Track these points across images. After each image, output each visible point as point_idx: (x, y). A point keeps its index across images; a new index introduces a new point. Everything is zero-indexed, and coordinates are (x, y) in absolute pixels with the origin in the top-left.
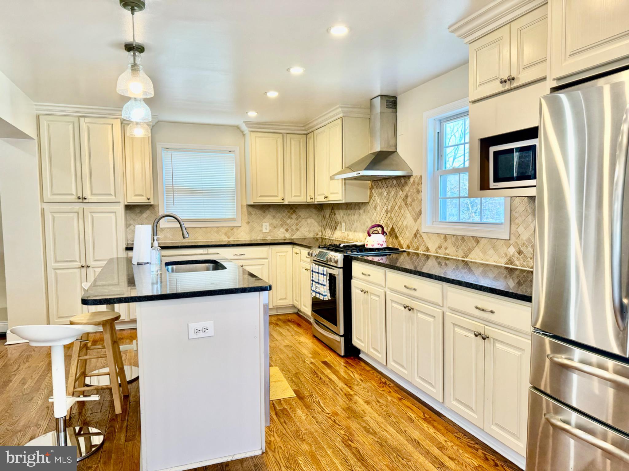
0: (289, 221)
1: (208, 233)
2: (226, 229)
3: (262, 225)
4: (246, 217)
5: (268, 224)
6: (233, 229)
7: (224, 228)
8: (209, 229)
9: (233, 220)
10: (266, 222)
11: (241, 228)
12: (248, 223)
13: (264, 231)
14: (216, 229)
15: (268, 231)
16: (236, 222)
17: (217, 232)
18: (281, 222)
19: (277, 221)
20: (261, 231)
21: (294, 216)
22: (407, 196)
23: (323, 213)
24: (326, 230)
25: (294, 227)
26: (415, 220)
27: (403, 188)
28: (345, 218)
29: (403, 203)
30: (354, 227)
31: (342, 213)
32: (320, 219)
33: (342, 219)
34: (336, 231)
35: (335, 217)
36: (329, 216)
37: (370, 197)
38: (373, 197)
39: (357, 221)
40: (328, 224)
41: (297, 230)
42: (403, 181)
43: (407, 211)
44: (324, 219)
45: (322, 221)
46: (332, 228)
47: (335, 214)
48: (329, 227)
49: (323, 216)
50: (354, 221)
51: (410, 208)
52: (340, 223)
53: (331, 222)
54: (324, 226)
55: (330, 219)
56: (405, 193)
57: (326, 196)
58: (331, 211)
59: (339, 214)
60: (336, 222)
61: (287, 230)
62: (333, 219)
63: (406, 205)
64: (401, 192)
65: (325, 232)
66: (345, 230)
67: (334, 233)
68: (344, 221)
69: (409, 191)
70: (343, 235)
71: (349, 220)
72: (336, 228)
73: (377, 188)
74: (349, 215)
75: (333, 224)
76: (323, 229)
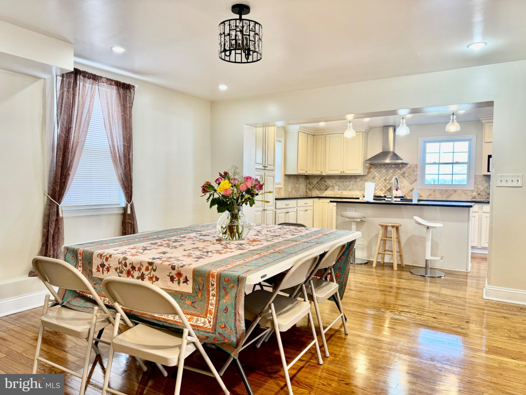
0: (296, 185)
4: (284, 182)
5: (290, 187)
6: (280, 189)
11: (282, 189)
12: (284, 186)
15: (290, 191)
16: (281, 185)
18: (294, 186)
20: (288, 191)
21: (298, 182)
22: (404, 173)
23: (308, 181)
24: (312, 191)
25: (298, 189)
26: (411, 184)
27: (401, 169)
28: (338, 183)
29: (401, 176)
30: (349, 188)
31: (334, 181)
32: (305, 184)
33: (335, 184)
34: (326, 191)
35: (325, 183)
36: (318, 183)
37: (368, 173)
38: (372, 173)
39: (353, 185)
40: (316, 188)
41: (299, 190)
42: (401, 166)
43: (405, 180)
44: (310, 184)
45: (306, 186)
46: (320, 189)
47: (325, 182)
48: (317, 189)
49: (309, 183)
50: (349, 185)
51: (407, 178)
52: (332, 186)
53: (320, 186)
54: (309, 189)
55: (319, 184)
56: (402, 171)
57: (342, 171)
58: (320, 180)
59: (331, 181)
60: (326, 186)
61: (296, 191)
62: (322, 184)
63: (404, 177)
64: (399, 171)
65: (312, 192)
66: (339, 190)
67: (323, 192)
68: (337, 185)
69: (406, 170)
70: (335, 193)
71: (343, 184)
72: (326, 189)
73: (375, 168)
74: (343, 182)
75: (323, 187)
76: (308, 190)
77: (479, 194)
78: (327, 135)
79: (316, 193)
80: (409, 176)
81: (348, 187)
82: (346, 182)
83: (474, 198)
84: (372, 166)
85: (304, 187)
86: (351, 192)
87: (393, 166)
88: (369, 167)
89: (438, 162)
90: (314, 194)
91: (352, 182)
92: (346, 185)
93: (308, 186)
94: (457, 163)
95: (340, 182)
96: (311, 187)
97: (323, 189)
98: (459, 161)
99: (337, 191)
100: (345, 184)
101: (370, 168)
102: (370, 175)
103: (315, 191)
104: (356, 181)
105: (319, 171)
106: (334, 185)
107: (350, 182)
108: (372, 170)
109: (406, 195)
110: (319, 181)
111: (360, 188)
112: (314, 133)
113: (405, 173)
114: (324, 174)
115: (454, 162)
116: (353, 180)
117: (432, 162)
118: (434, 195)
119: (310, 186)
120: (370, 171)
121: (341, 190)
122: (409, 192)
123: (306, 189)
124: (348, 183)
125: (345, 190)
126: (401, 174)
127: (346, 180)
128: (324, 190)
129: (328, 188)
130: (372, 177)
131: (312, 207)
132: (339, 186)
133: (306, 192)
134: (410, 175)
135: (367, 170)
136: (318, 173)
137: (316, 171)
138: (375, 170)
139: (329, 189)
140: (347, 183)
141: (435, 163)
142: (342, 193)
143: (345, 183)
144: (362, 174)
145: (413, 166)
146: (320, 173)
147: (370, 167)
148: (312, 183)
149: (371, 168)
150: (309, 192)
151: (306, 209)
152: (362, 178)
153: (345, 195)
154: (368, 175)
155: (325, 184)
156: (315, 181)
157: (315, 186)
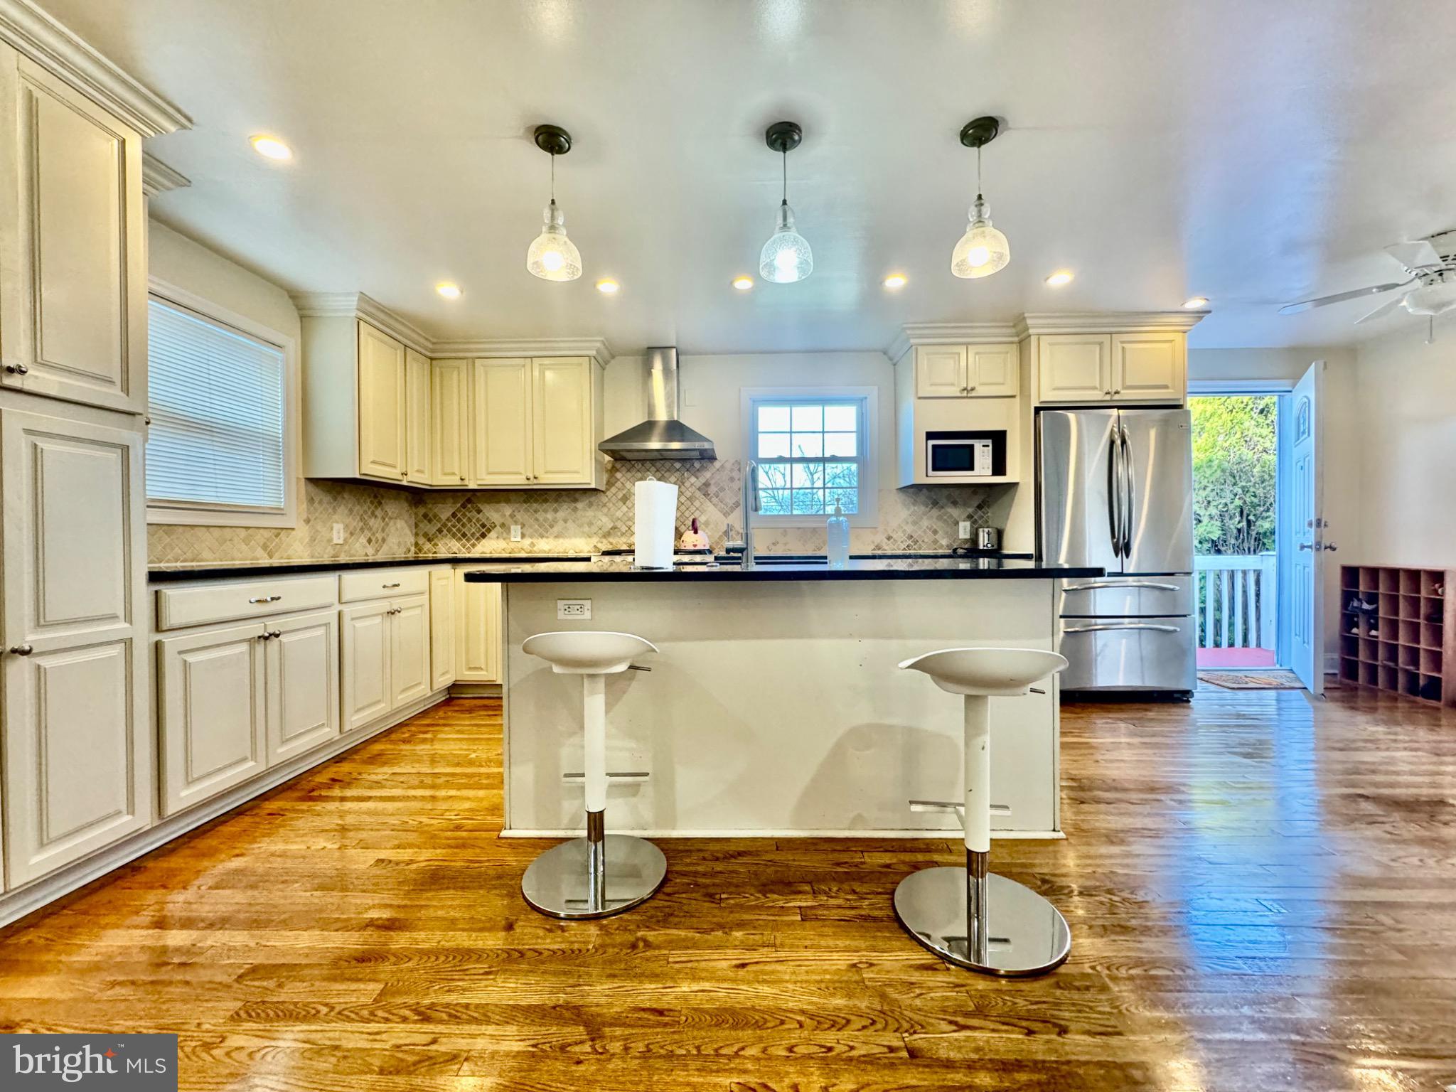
0: (372, 522)
1: (225, 541)
2: (267, 534)
3: (332, 529)
4: (305, 506)
5: (341, 526)
6: (279, 534)
7: (261, 531)
8: (227, 532)
9: (277, 512)
10: (337, 522)
11: (294, 532)
12: (308, 521)
13: (335, 541)
14: (243, 533)
15: (341, 541)
16: (284, 517)
17: (246, 541)
18: (361, 524)
19: (354, 520)
20: (330, 540)
21: (379, 512)
22: (707, 484)
23: (422, 510)
24: (436, 540)
25: (379, 536)
26: (726, 514)
27: (699, 474)
28: (519, 516)
29: (698, 494)
30: (556, 529)
31: (507, 510)
32: (413, 521)
33: (510, 519)
34: (484, 541)
35: (480, 516)
36: (454, 515)
37: (610, 484)
38: (618, 484)
39: (565, 521)
40: (449, 530)
41: (384, 540)
42: (697, 465)
43: (709, 504)
44: (430, 521)
45: (416, 526)
46: (464, 535)
47: (479, 511)
48: (454, 536)
49: (425, 516)
50: (555, 520)
51: (715, 500)
52: (503, 525)
53: (464, 525)
54: (426, 535)
55: (459, 520)
56: (702, 480)
57: (531, 476)
58: (464, 506)
59: (497, 511)
60: (483, 526)
61: (369, 541)
62: (470, 520)
63: (706, 495)
64: (693, 479)
65: (435, 545)
66: (523, 536)
67: (474, 545)
68: (516, 523)
69: (712, 477)
70: (512, 545)
71: (537, 520)
72: (483, 536)
73: (628, 471)
74: (536, 511)
75: (472, 529)
76: (422, 540)
77: (889, 538)
78: (478, 362)
79: (448, 546)
80: (721, 494)
81: (552, 526)
82: (546, 511)
83: (878, 547)
84: (618, 465)
85: (407, 531)
86: (561, 540)
87: (678, 465)
88: (609, 467)
89: (787, 455)
90: (443, 550)
91: (564, 511)
92: (546, 520)
93: (421, 525)
94: (834, 459)
95: (527, 510)
96: (432, 529)
97: (473, 535)
98: (839, 455)
99: (519, 539)
100: (541, 519)
101: (613, 470)
102: (613, 490)
103: (445, 540)
104: (575, 509)
105: (454, 474)
106: (509, 521)
107: (556, 511)
108: (618, 475)
109: (714, 546)
110: (459, 510)
111: (586, 529)
112: (433, 351)
113: (709, 485)
114: (472, 485)
115: (827, 455)
116: (565, 506)
117: (775, 456)
118: (785, 544)
119: (429, 526)
120: (613, 480)
121: (531, 537)
122: (720, 538)
123: (417, 535)
124: (550, 516)
125: (542, 537)
126: (699, 489)
127: (545, 506)
128: (478, 539)
129: (489, 531)
130: (620, 495)
131: (427, 596)
132: (523, 526)
133: (416, 544)
134: (722, 489)
135: (605, 477)
136: (451, 481)
137: (445, 474)
138: (629, 475)
139: (493, 534)
140: (547, 513)
141: (781, 460)
142: (532, 545)
143: (540, 516)
144: (593, 486)
145: (728, 466)
146: (459, 482)
147: (613, 467)
148: (435, 516)
149: (617, 470)
150: (428, 546)
151: (395, 607)
152: (593, 499)
153: (545, 552)
154: (607, 490)
155: (478, 520)
156: (445, 511)
157: (445, 525)
